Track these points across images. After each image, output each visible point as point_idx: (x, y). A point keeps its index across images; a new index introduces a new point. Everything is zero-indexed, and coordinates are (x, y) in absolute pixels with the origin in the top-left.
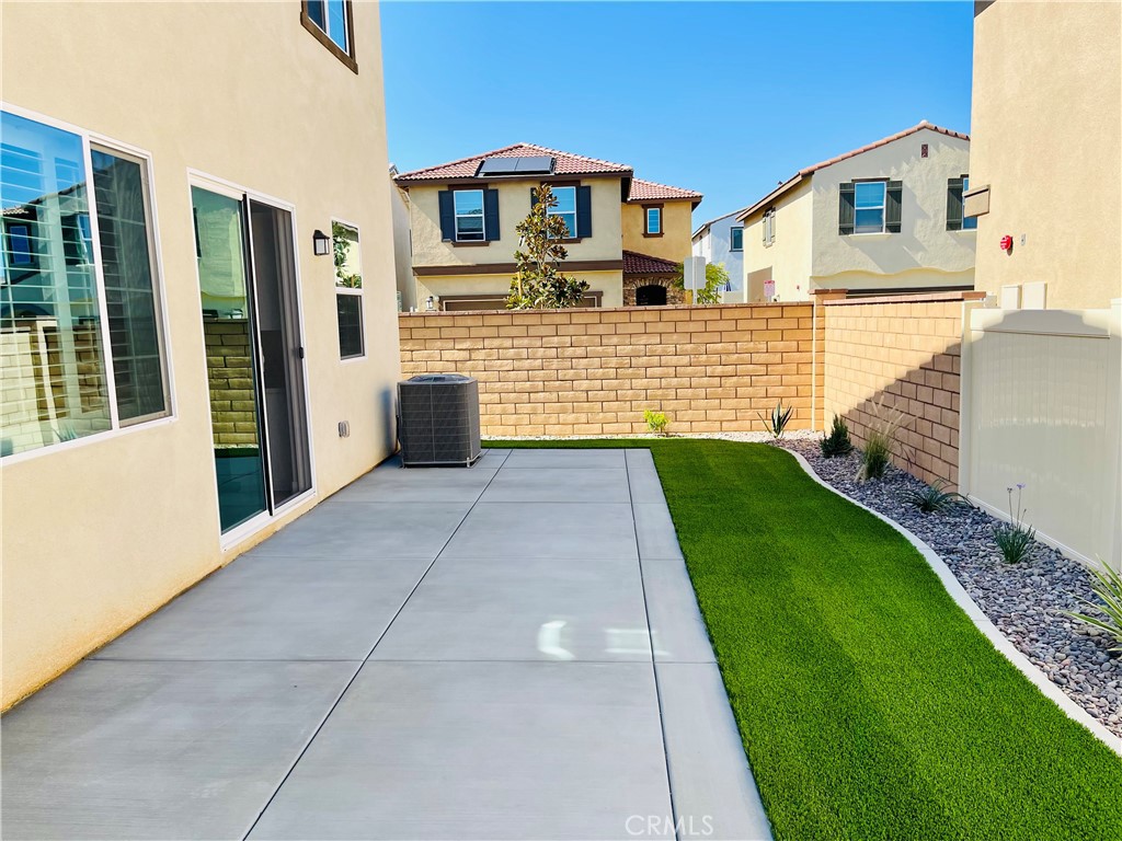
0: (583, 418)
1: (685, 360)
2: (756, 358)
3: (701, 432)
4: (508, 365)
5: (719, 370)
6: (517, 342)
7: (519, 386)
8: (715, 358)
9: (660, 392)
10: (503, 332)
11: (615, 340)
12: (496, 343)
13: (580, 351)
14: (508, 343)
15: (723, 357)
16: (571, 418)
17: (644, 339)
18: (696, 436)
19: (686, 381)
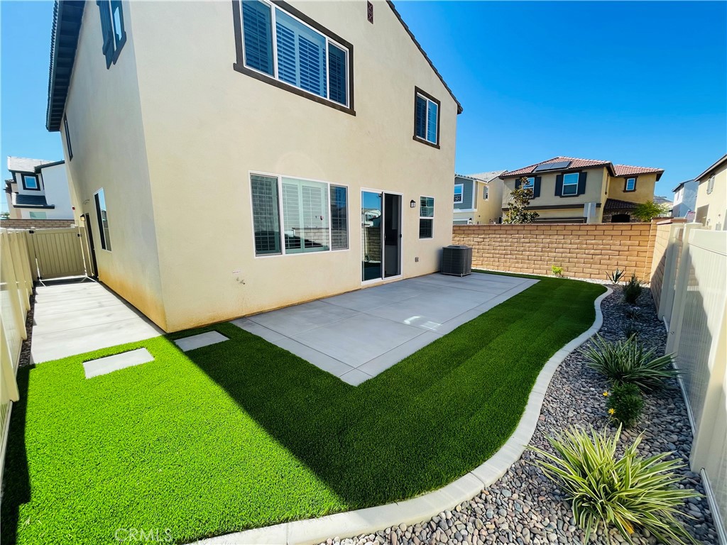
0: (525, 266)
1: (576, 246)
2: (613, 247)
3: (579, 277)
4: (497, 244)
5: (592, 251)
6: (501, 236)
7: (501, 252)
8: (591, 246)
9: (561, 259)
10: (497, 232)
11: (543, 237)
12: (494, 236)
13: (527, 240)
14: (498, 236)
15: (595, 246)
16: (520, 265)
17: (556, 237)
18: (577, 279)
19: (574, 255)
